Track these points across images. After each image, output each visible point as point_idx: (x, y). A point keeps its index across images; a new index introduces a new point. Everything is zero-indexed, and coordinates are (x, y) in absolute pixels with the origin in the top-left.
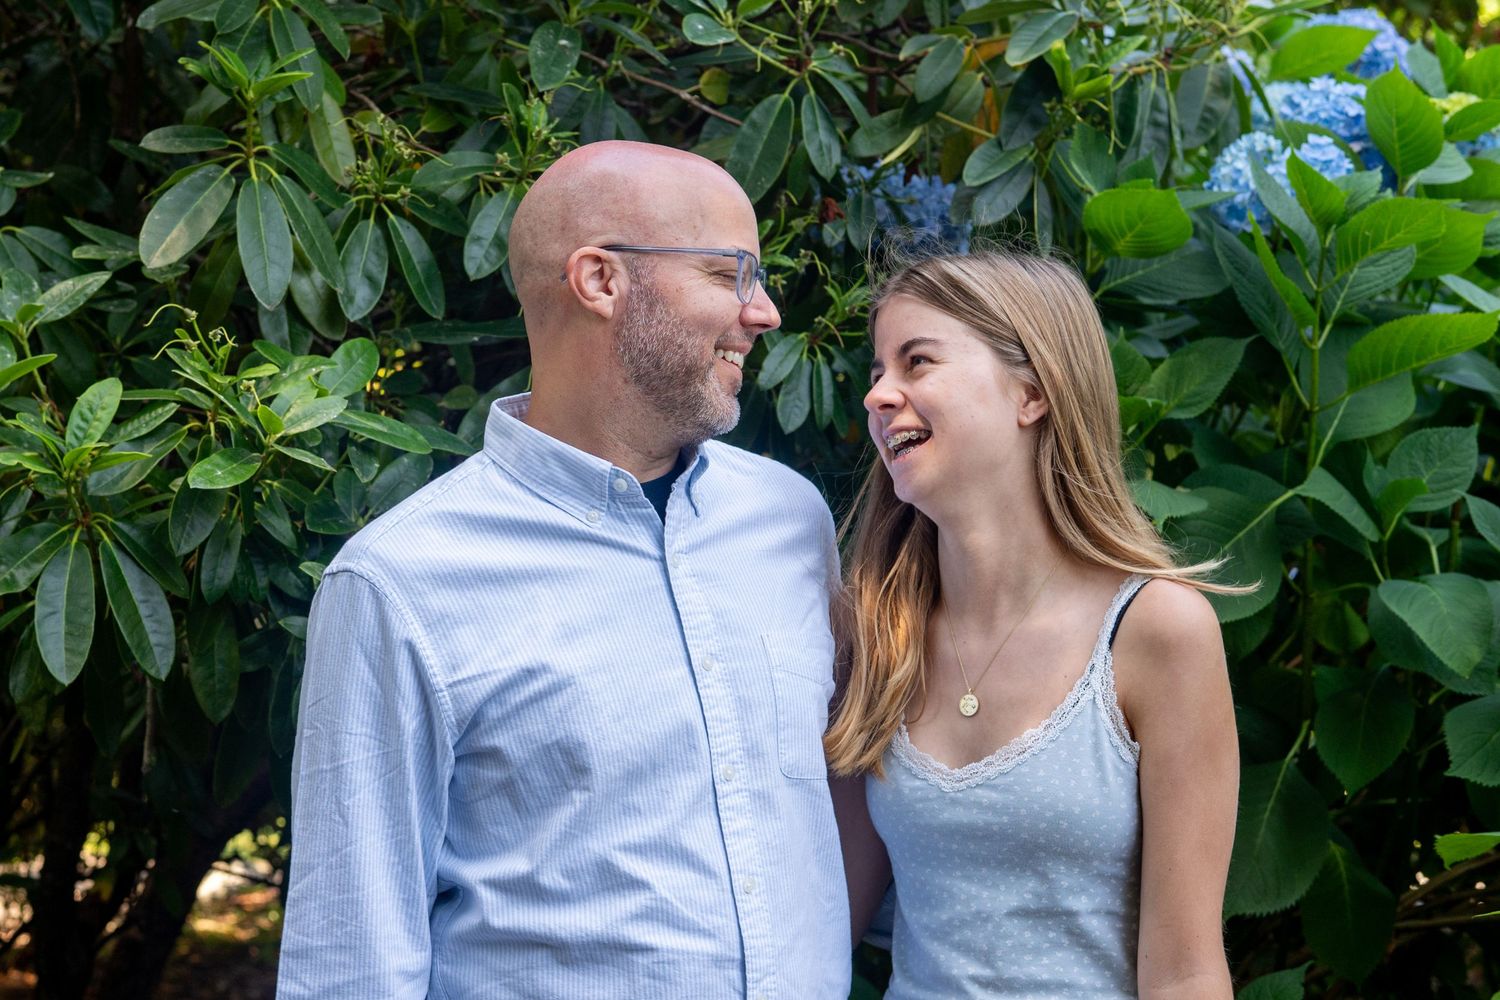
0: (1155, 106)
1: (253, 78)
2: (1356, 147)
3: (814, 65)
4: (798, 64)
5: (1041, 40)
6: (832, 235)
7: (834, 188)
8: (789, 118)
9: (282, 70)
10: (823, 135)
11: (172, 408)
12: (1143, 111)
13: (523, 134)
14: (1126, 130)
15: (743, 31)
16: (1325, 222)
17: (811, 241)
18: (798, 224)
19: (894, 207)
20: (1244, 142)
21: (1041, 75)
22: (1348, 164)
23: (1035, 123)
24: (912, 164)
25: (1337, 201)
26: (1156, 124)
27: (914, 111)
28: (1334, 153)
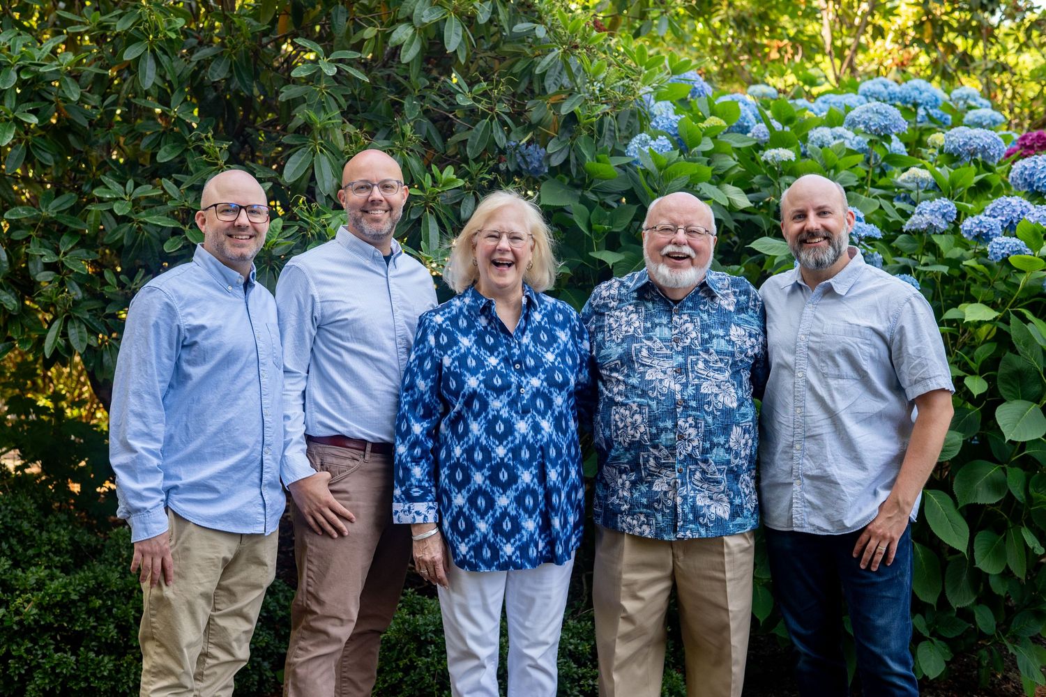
0: (610, 124)
1: (318, 120)
2: (675, 138)
3: (497, 109)
4: (492, 109)
5: (571, 106)
6: (502, 167)
7: (503, 152)
8: (488, 128)
9: (330, 119)
10: (500, 134)
11: (297, 228)
12: (606, 126)
13: (403, 135)
14: (600, 132)
15: (474, 99)
16: (660, 168)
17: (495, 169)
18: (491, 163)
19: (523, 157)
20: (638, 137)
21: (572, 117)
22: (671, 146)
23: (571, 131)
24: (529, 143)
25: (664, 162)
26: (610, 130)
27: (531, 127)
28: (666, 142)
